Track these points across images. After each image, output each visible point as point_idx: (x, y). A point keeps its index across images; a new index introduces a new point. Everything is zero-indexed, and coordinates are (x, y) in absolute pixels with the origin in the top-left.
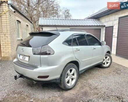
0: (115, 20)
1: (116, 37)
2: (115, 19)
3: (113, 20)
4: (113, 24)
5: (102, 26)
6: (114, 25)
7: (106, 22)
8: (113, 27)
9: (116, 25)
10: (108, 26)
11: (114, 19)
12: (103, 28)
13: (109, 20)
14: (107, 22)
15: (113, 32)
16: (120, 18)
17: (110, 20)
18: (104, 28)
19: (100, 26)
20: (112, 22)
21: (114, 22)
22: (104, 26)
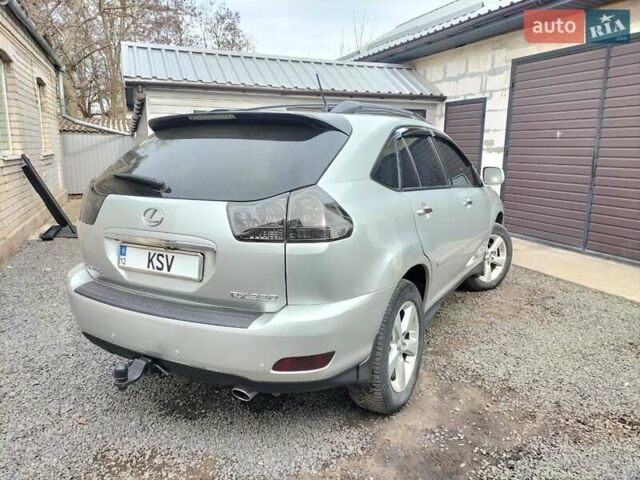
0: (494, 72)
1: (497, 150)
2: (496, 66)
3: (482, 70)
4: (482, 91)
5: (431, 97)
6: (491, 92)
7: (450, 80)
8: (483, 101)
9: (496, 95)
10: (461, 99)
11: (488, 67)
12: (436, 105)
13: (462, 71)
14: (456, 79)
15: (486, 126)
16: (516, 63)
17: (470, 71)
18: (441, 109)
19: (421, 97)
20: (477, 80)
21: (490, 78)
22: (442, 98)
